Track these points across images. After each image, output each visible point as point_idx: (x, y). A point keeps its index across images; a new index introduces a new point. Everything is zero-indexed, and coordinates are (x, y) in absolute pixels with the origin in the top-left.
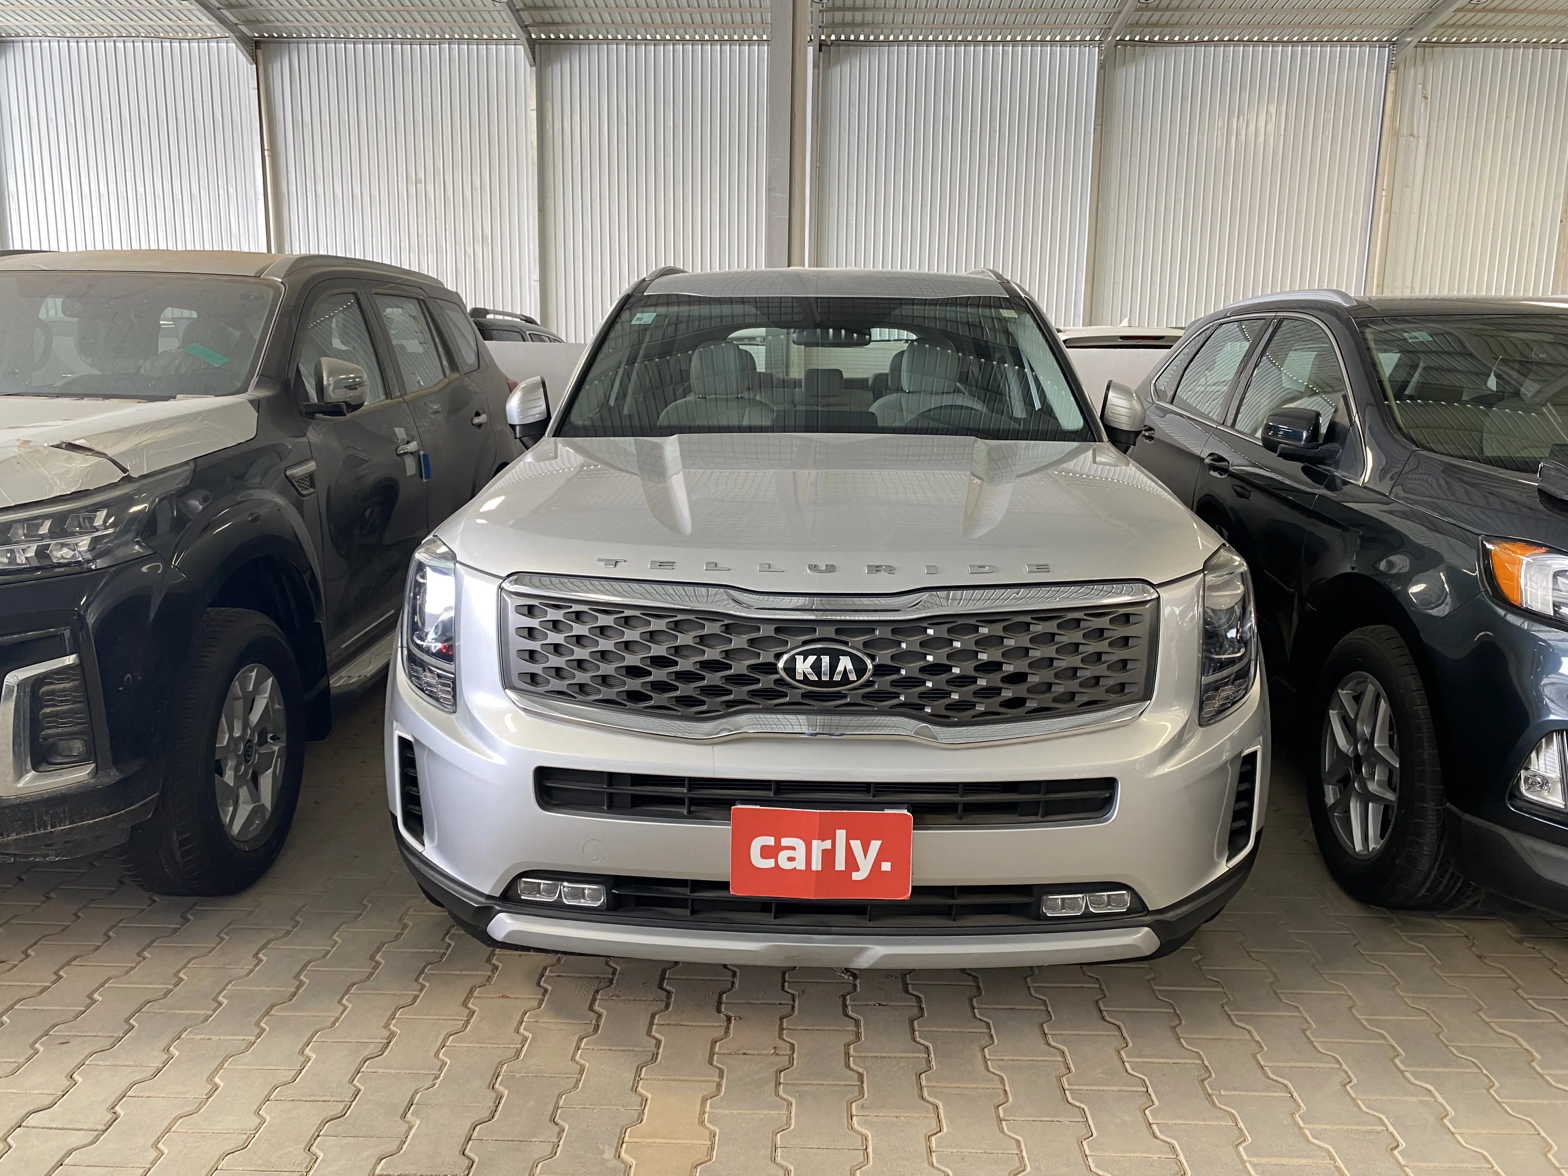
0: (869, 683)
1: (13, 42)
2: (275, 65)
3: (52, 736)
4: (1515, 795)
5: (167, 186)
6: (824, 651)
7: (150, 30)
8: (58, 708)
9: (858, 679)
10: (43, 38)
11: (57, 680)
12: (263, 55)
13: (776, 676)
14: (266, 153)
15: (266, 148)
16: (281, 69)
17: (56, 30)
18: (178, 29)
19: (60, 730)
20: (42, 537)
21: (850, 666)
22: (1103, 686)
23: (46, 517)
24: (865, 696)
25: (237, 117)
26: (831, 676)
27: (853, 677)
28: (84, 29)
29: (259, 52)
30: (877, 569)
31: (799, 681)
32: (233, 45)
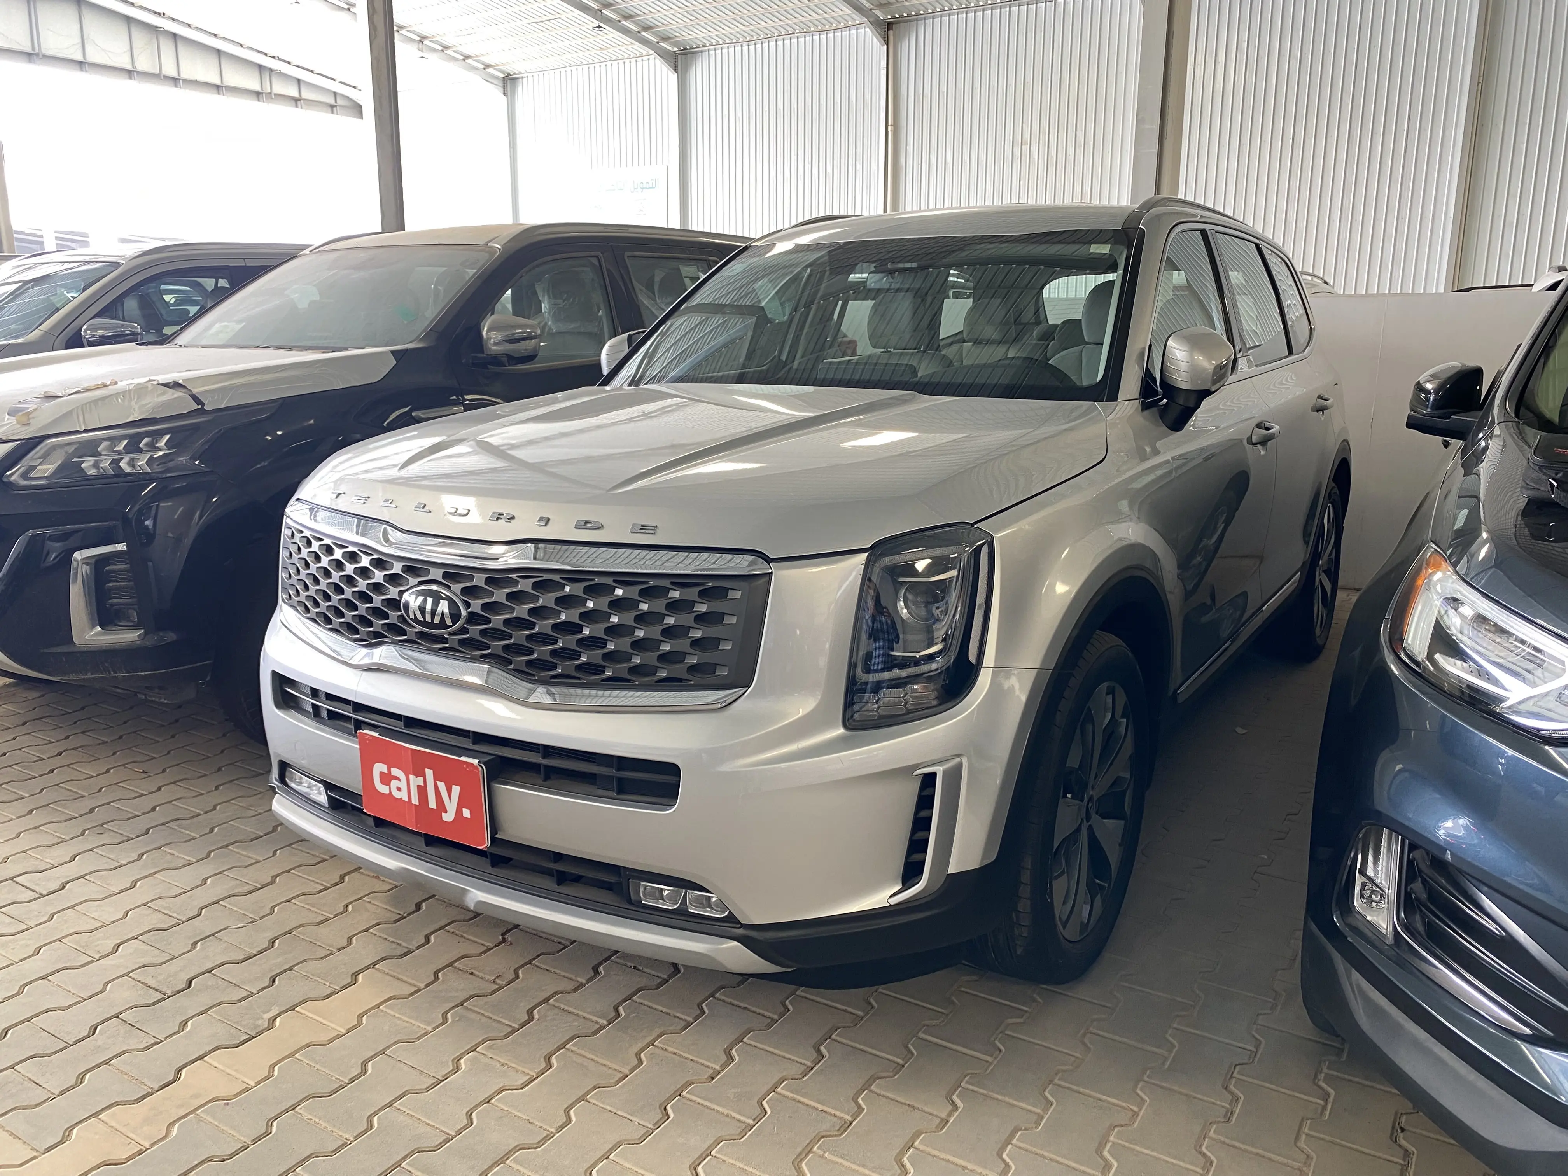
0: (463, 630)
1: (702, 52)
2: (903, 44)
3: (117, 604)
4: (1347, 908)
5: (808, 166)
6: (430, 593)
7: (803, 26)
8: (118, 584)
9: (454, 625)
10: (723, 45)
11: (118, 562)
12: (894, 36)
13: (399, 614)
14: (890, 128)
15: (890, 124)
16: (908, 47)
17: (733, 37)
18: (825, 22)
19: (121, 601)
20: (119, 452)
21: (446, 610)
22: (687, 663)
23: (123, 437)
24: (462, 642)
25: (868, 97)
26: (433, 619)
27: (449, 622)
28: (753, 34)
29: (891, 32)
30: (499, 517)
31: (411, 619)
32: (867, 29)
